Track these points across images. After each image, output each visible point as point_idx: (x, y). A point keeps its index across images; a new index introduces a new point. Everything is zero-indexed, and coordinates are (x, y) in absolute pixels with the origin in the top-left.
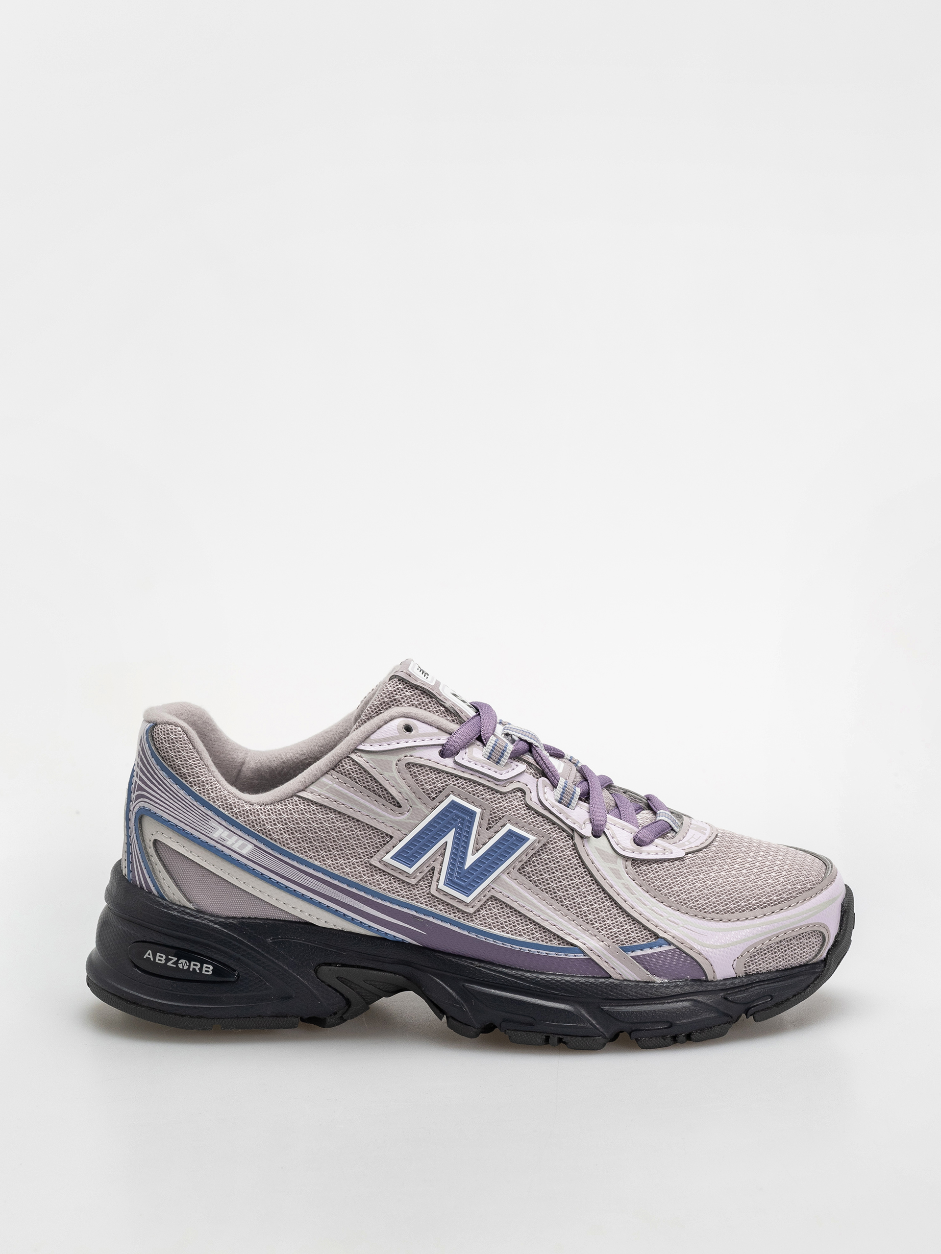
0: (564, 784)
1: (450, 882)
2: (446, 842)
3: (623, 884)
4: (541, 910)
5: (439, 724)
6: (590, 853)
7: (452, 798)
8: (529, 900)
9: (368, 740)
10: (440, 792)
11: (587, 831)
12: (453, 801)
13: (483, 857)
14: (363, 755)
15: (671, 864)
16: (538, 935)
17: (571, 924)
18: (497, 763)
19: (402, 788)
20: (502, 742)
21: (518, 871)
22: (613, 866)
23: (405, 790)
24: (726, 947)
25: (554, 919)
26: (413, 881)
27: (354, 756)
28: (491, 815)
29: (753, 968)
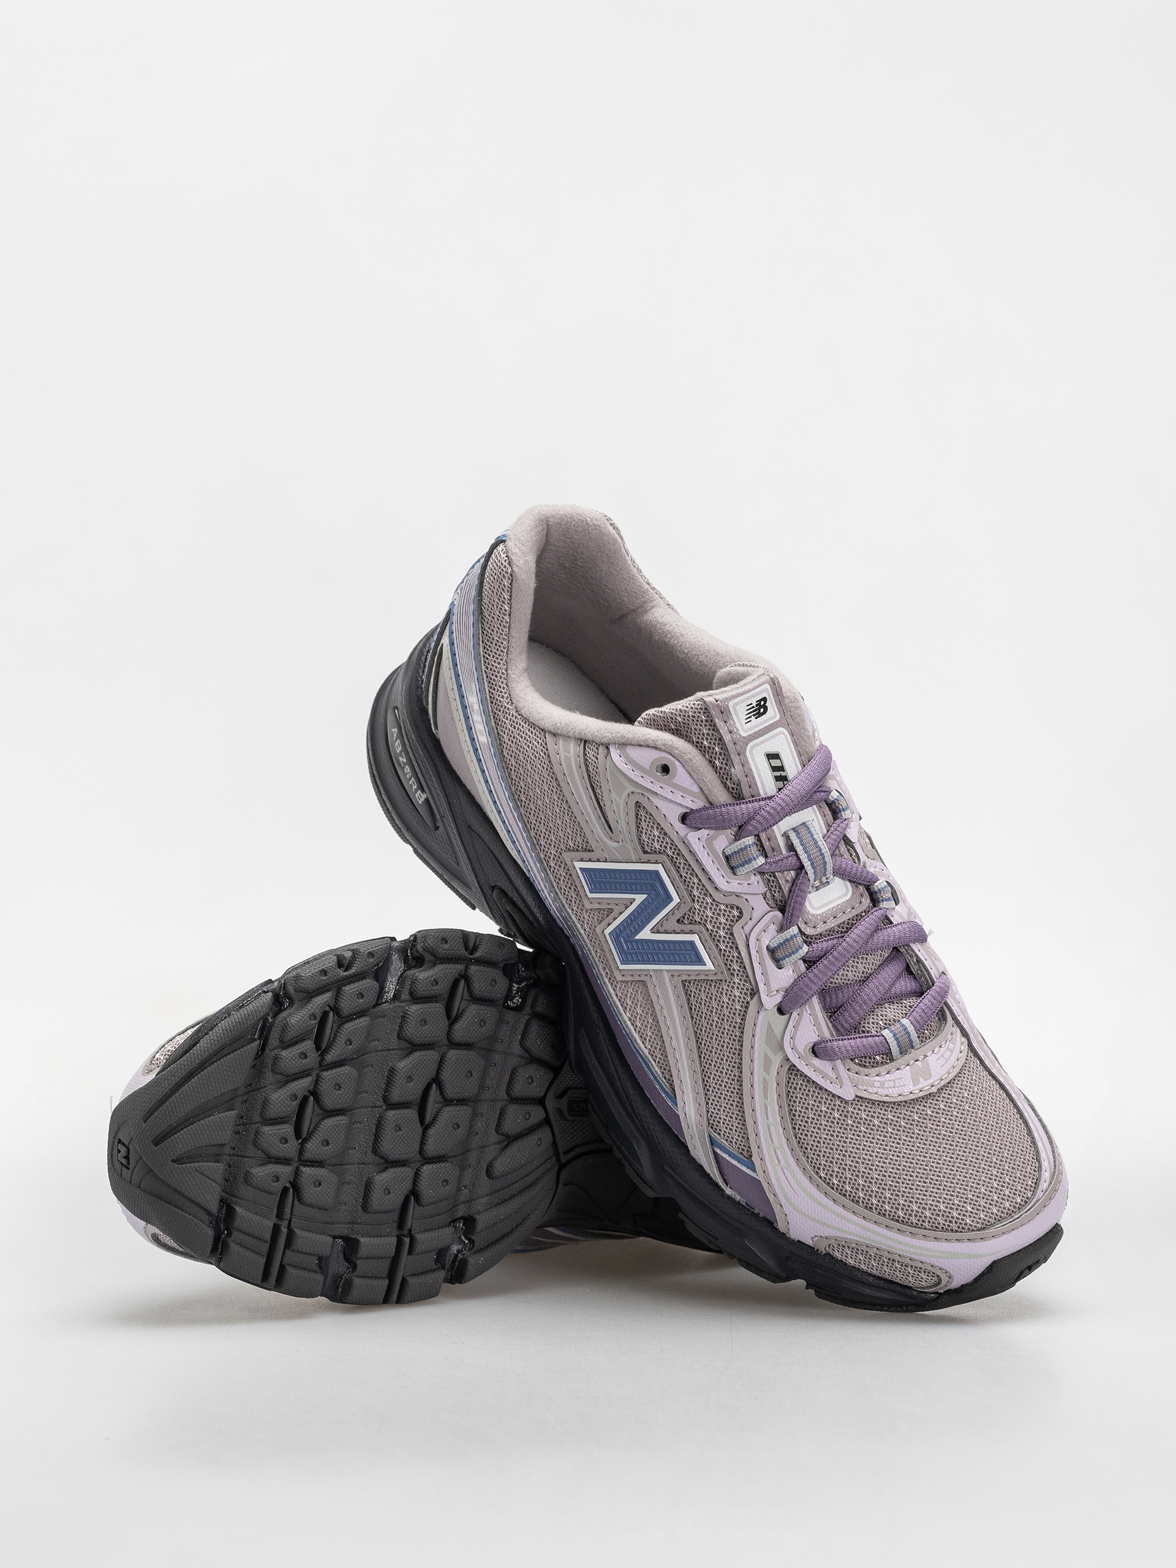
0: (790, 935)
1: (616, 934)
2: (634, 900)
3: (764, 1080)
4: (677, 1034)
5: (704, 786)
6: (759, 1024)
7: (659, 867)
8: (672, 1016)
9: (623, 748)
10: (655, 853)
11: (771, 1001)
12: (658, 870)
13: (656, 942)
15: (829, 1098)
16: (658, 1054)
18: (732, 869)
19: (620, 819)
20: (754, 851)
21: (682, 981)
22: (770, 1054)
23: (622, 823)
24: (812, 1220)
25: (680, 1053)
26: (588, 906)
27: (602, 749)
28: (690, 912)
29: (837, 1255)
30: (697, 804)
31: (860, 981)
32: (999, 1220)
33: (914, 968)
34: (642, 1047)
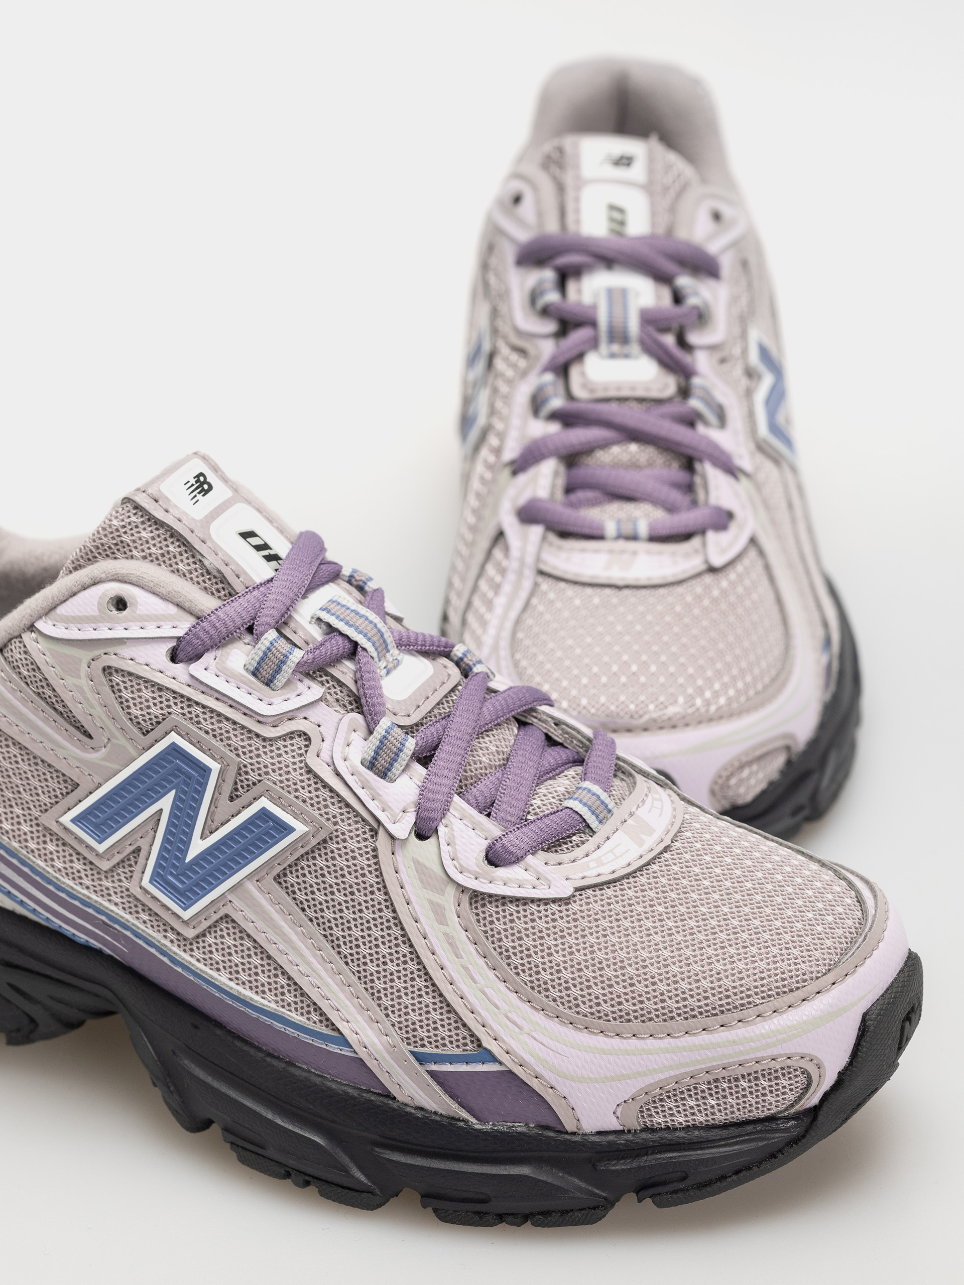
0: (383, 733)
1: (158, 877)
2: (161, 810)
3: (446, 934)
4: (301, 956)
5: (180, 600)
6: (401, 868)
7: (173, 738)
8: (285, 935)
9: (53, 613)
10: (158, 723)
11: (403, 827)
12: (173, 743)
13: (216, 847)
14: (40, 639)
15: (542, 908)
16: (289, 998)
17: (342, 991)
18: (268, 684)
19: (93, 707)
20: (283, 646)
21: (275, 879)
22: (436, 898)
23: (99, 711)
24: (603, 1082)
25: (320, 976)
26: (105, 865)
27: (28, 637)
28: (240, 775)
29: (659, 1120)
30: (183, 626)
31: (500, 766)
32: (842, 954)
33: (557, 735)
34: (265, 1002)
